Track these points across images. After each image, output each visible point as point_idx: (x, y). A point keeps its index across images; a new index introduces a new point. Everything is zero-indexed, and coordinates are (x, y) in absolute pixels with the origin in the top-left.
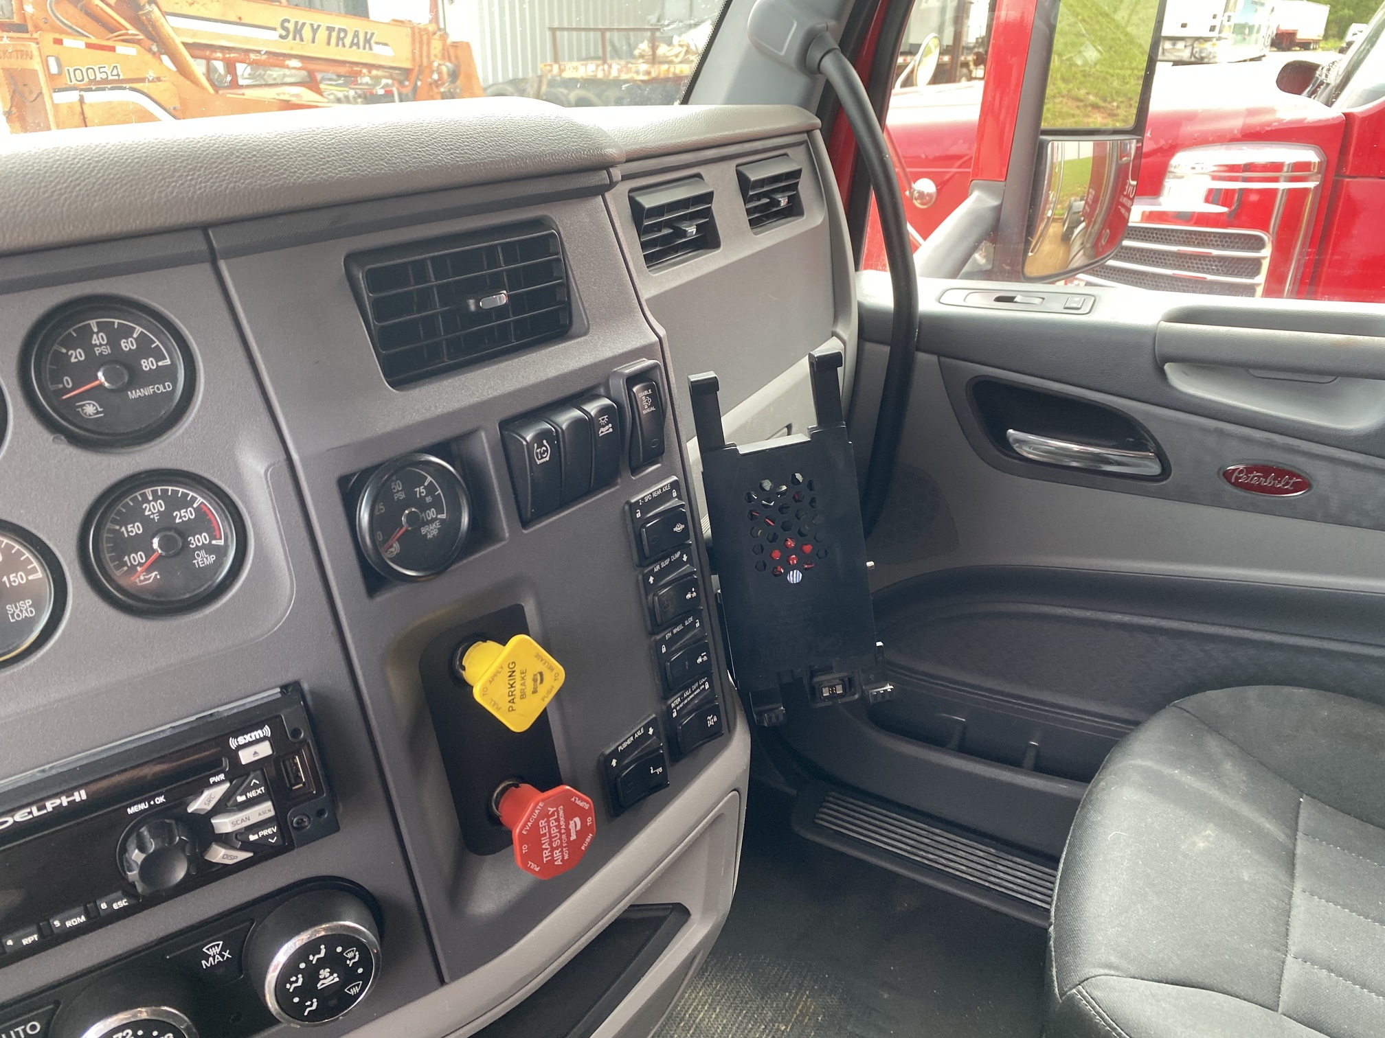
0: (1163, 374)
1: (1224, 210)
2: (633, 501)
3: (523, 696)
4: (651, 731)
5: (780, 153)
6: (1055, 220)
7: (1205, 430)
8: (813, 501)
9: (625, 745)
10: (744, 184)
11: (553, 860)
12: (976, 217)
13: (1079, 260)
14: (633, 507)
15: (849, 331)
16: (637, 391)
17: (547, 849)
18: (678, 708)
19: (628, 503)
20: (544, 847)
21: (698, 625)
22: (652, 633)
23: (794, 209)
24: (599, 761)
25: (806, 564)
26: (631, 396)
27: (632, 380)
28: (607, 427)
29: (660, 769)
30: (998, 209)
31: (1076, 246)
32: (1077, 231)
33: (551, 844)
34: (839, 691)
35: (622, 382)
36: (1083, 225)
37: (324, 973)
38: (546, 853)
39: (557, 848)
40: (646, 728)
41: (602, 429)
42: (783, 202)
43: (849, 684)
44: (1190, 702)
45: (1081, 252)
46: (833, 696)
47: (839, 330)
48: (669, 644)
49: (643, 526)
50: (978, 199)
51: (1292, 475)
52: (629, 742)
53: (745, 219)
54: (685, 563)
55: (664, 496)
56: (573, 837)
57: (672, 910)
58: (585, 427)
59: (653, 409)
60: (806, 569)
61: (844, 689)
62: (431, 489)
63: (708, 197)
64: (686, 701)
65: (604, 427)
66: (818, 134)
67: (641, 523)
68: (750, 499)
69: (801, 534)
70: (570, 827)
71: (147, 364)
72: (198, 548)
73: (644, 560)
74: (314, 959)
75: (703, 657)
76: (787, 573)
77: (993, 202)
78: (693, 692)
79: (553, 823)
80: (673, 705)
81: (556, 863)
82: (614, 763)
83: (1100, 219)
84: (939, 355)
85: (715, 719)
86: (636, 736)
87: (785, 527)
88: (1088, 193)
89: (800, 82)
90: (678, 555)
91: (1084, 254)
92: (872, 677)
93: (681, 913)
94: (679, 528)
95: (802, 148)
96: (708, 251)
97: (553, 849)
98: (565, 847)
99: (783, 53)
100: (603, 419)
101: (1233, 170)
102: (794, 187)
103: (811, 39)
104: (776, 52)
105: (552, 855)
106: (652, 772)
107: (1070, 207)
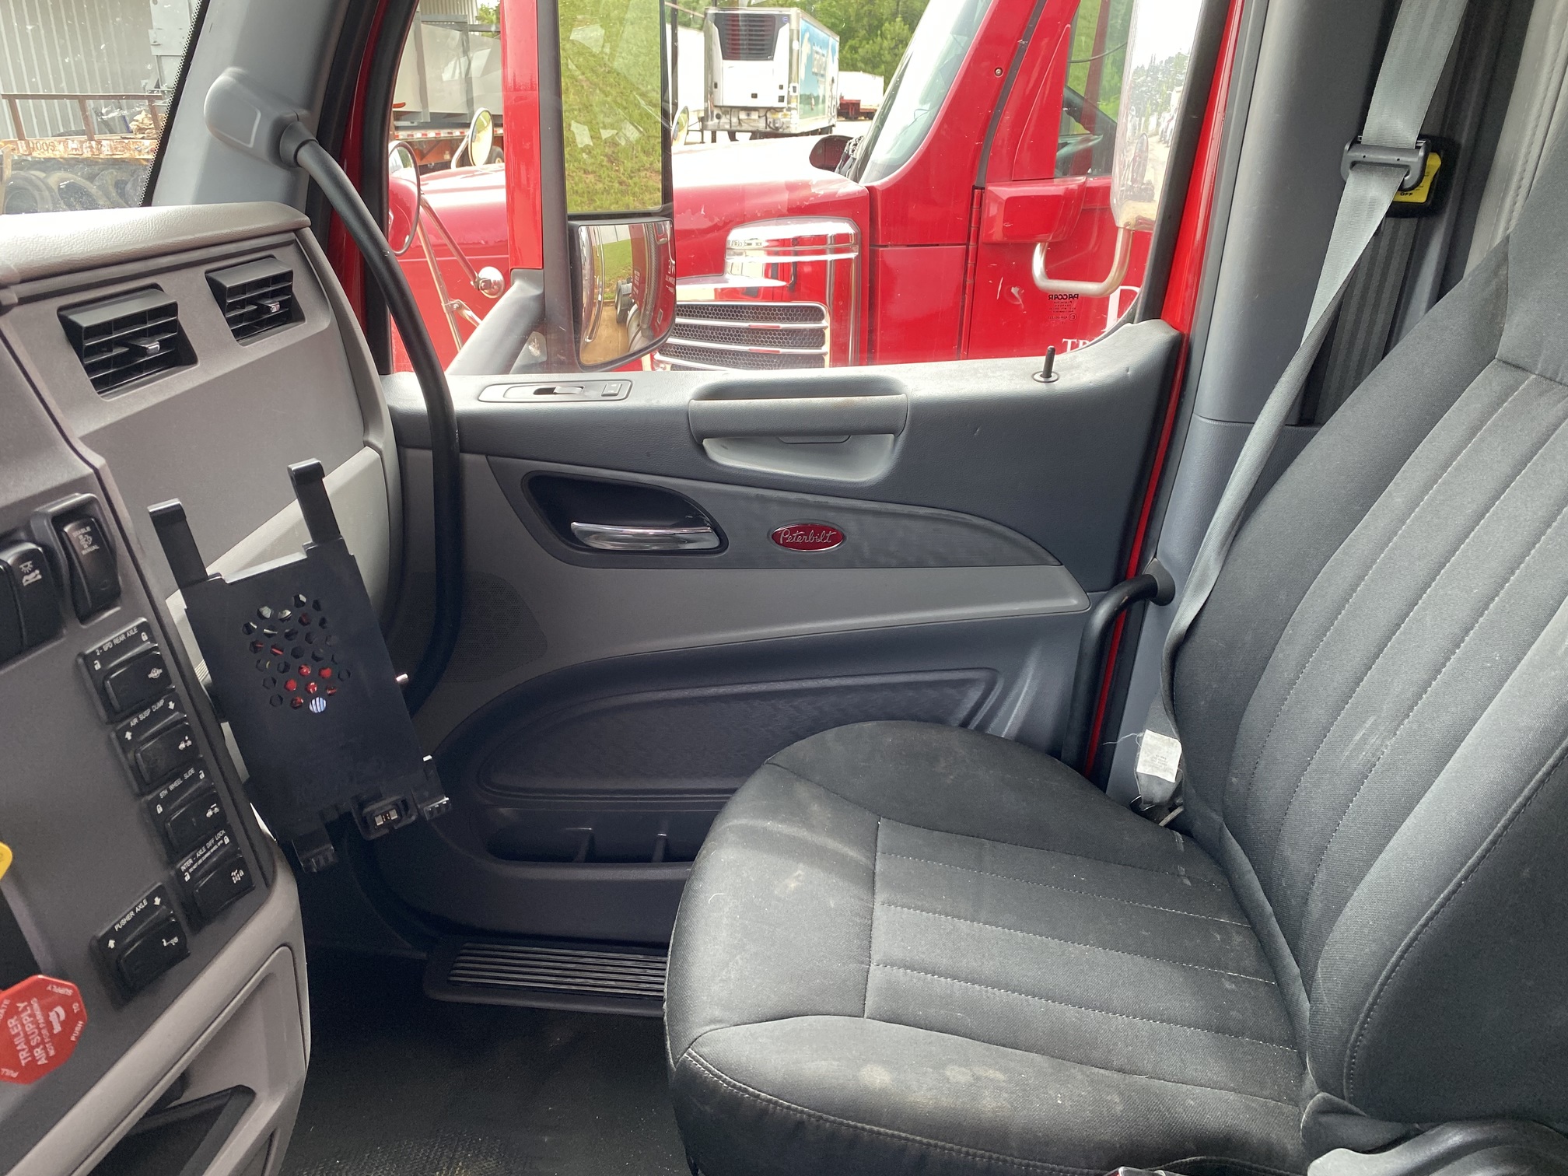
0: (702, 450)
2: (88, 652)
4: (157, 901)
5: (265, 254)
6: (606, 304)
7: (747, 498)
8: (323, 622)
9: (124, 922)
10: (219, 292)
11: (34, 1060)
12: (521, 308)
13: (639, 343)
14: (88, 659)
15: (384, 438)
16: (70, 530)
17: (23, 1050)
18: (191, 870)
19: (81, 655)
20: (19, 1048)
21: (202, 776)
22: (142, 794)
23: (291, 314)
24: (91, 948)
25: (330, 689)
26: (64, 540)
27: (60, 520)
28: (33, 575)
29: (176, 940)
30: (542, 298)
31: (634, 329)
32: (631, 313)
33: (28, 1042)
34: (394, 816)
35: (46, 523)
36: (635, 307)
38: (23, 1055)
39: (38, 1046)
40: (150, 899)
41: (26, 578)
42: (275, 308)
43: (403, 807)
44: (780, 757)
45: (640, 334)
46: (388, 824)
47: (372, 439)
48: (165, 802)
49: (106, 678)
50: (521, 289)
51: (828, 529)
52: (128, 918)
53: (226, 330)
54: (172, 712)
55: (131, 641)
56: (57, 1029)
57: (232, 1095)
59: (95, 547)
60: (330, 695)
61: (399, 813)
63: (172, 309)
64: (200, 861)
65: (27, 574)
66: (308, 233)
67: (102, 677)
68: (249, 630)
69: (316, 659)
70: (51, 1019)
73: (115, 715)
75: (213, 809)
76: (308, 701)
77: (536, 292)
78: (208, 850)
79: (27, 1020)
80: (183, 868)
81: (39, 1063)
82: (111, 944)
83: (650, 300)
84: (487, 455)
85: (242, 873)
86: (137, 910)
87: (296, 654)
88: (634, 274)
89: (279, 178)
90: (161, 703)
91: (643, 335)
92: (426, 794)
93: (244, 1095)
94: (155, 673)
95: (291, 249)
96: (182, 368)
97: (31, 1049)
98: (48, 1042)
99: (251, 145)
100: (26, 566)
101: (784, 245)
102: (288, 290)
103: (281, 130)
104: (245, 144)
105: (32, 1055)
106: (165, 944)
107: (619, 291)
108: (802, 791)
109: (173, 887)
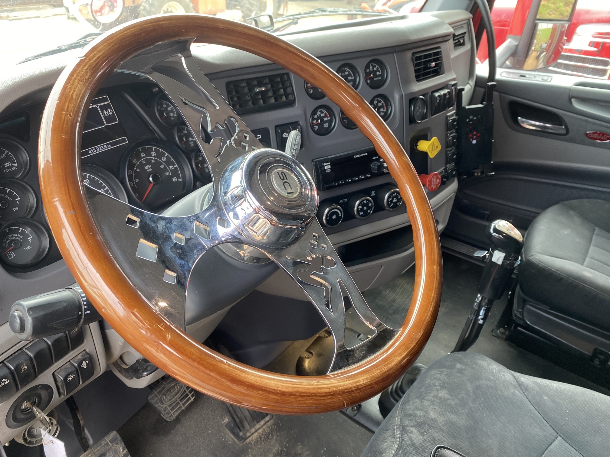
0: (571, 102)
1: (596, 49)
3: (434, 150)
5: (461, 26)
6: (535, 51)
11: (433, 187)
12: (508, 47)
13: (541, 66)
14: (447, 116)
15: (472, 83)
16: (453, 88)
18: (448, 168)
21: (454, 149)
22: (447, 148)
23: (463, 44)
25: (478, 139)
26: (452, 90)
27: (452, 86)
28: (448, 96)
29: (445, 180)
30: (517, 46)
31: (541, 61)
32: (542, 55)
33: (433, 183)
34: (479, 174)
36: (545, 53)
37: (395, 199)
38: (432, 185)
40: (443, 170)
42: (462, 41)
45: (542, 63)
46: (478, 176)
47: (470, 82)
48: (449, 151)
50: (510, 42)
53: (453, 45)
54: (454, 133)
55: (453, 115)
56: (437, 183)
58: (445, 95)
61: (481, 174)
62: (419, 104)
64: (450, 167)
66: (471, 20)
67: (448, 121)
69: (478, 131)
70: (437, 181)
71: (378, 73)
72: (381, 111)
73: (448, 129)
74: (394, 195)
75: (455, 156)
77: (515, 43)
78: (451, 165)
79: (434, 179)
81: (433, 189)
83: (551, 51)
84: (500, 92)
85: (455, 173)
86: (441, 171)
87: (474, 129)
88: (549, 41)
90: (453, 130)
91: (543, 64)
92: (489, 170)
94: (455, 123)
95: (467, 25)
97: (433, 185)
98: (435, 185)
100: (448, 94)
101: (601, 35)
102: (463, 37)
107: (541, 46)
108: (572, 212)
109: (446, 169)
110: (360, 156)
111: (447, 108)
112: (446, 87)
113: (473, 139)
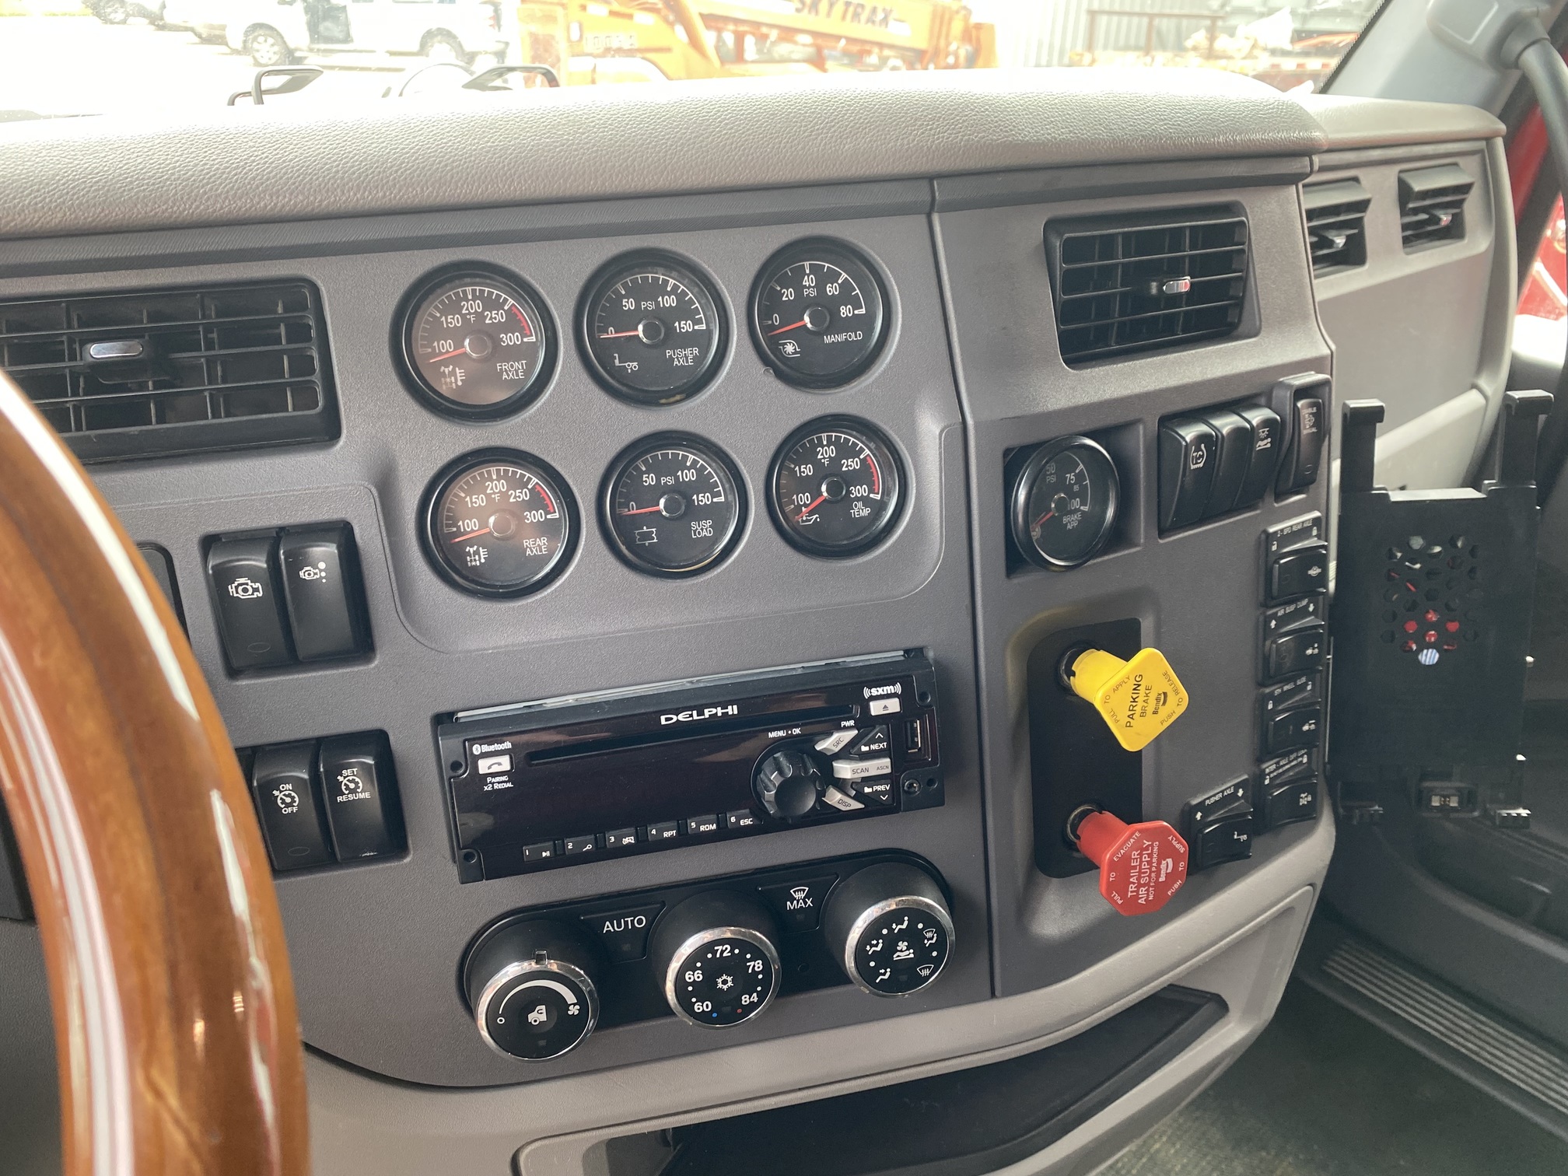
2: (1271, 530)
3: (1143, 714)
4: (1240, 793)
5: (1449, 161)
8: (1472, 571)
9: (1213, 800)
10: (1405, 193)
11: (1137, 897)
14: (1269, 537)
15: (1493, 385)
16: (1302, 405)
17: (1134, 883)
18: (1272, 775)
19: (1265, 532)
20: (1131, 880)
21: (1309, 688)
22: (1262, 685)
23: (1455, 231)
24: (1183, 811)
25: (1447, 645)
26: (1296, 411)
27: (1301, 392)
28: (1265, 442)
29: (1245, 837)
33: (1138, 879)
34: (1454, 803)
35: (1289, 394)
37: (902, 945)
38: (1132, 887)
39: (1144, 885)
40: (1237, 787)
41: (1260, 443)
42: (1445, 219)
43: (1469, 799)
46: (1444, 809)
47: (1482, 382)
48: (1278, 700)
49: (1276, 561)
52: (1217, 798)
53: (1397, 235)
54: (1310, 614)
55: (1303, 532)
56: (1162, 879)
57: (1209, 1000)
58: (1243, 436)
59: (1314, 430)
60: (1446, 650)
61: (1460, 802)
62: (1080, 477)
63: (1362, 206)
64: (1281, 771)
65: (1262, 440)
66: (1500, 144)
67: (1274, 558)
68: (1392, 556)
69: (1447, 606)
70: (1162, 866)
71: (845, 311)
72: (857, 499)
73: (1269, 598)
74: (896, 928)
75: (1310, 725)
76: (1420, 650)
78: (1290, 762)
79: (1146, 858)
80: (1267, 771)
81: (1140, 901)
82: (1199, 816)
85: (1310, 799)
86: (1225, 794)
87: (1430, 596)
89: (1485, 77)
90: (1305, 602)
93: (1220, 1007)
94: (1314, 572)
95: (1476, 158)
97: (1139, 886)
98: (1152, 887)
99: (1471, 41)
100: (1263, 432)
102: (1459, 204)
103: (1515, 26)
104: (1462, 39)
105: (1137, 892)
106: (1236, 837)
109: (1255, 785)
110: (695, 717)
111: (1269, 498)
112: (1263, 401)
113: (1424, 646)
